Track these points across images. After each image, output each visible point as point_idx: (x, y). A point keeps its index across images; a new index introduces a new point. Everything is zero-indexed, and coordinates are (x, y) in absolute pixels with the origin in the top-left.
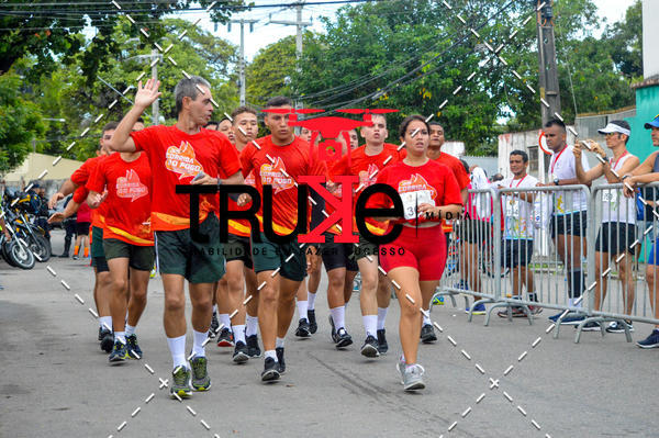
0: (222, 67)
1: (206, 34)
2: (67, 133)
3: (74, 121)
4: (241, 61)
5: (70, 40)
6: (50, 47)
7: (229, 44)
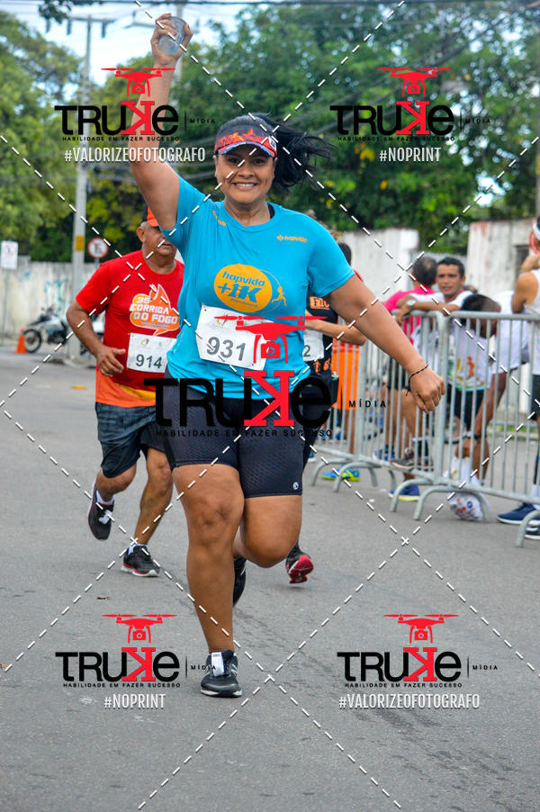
0: (56, 89)
4: (86, 83)
7: (69, 53)
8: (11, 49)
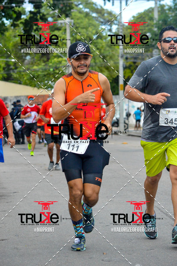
0: (109, 28)
1: (99, 7)
2: (16, 68)
3: (20, 61)
4: (121, 24)
5: (15, 12)
6: (4, 16)
7: (113, 13)
8: (91, 13)
